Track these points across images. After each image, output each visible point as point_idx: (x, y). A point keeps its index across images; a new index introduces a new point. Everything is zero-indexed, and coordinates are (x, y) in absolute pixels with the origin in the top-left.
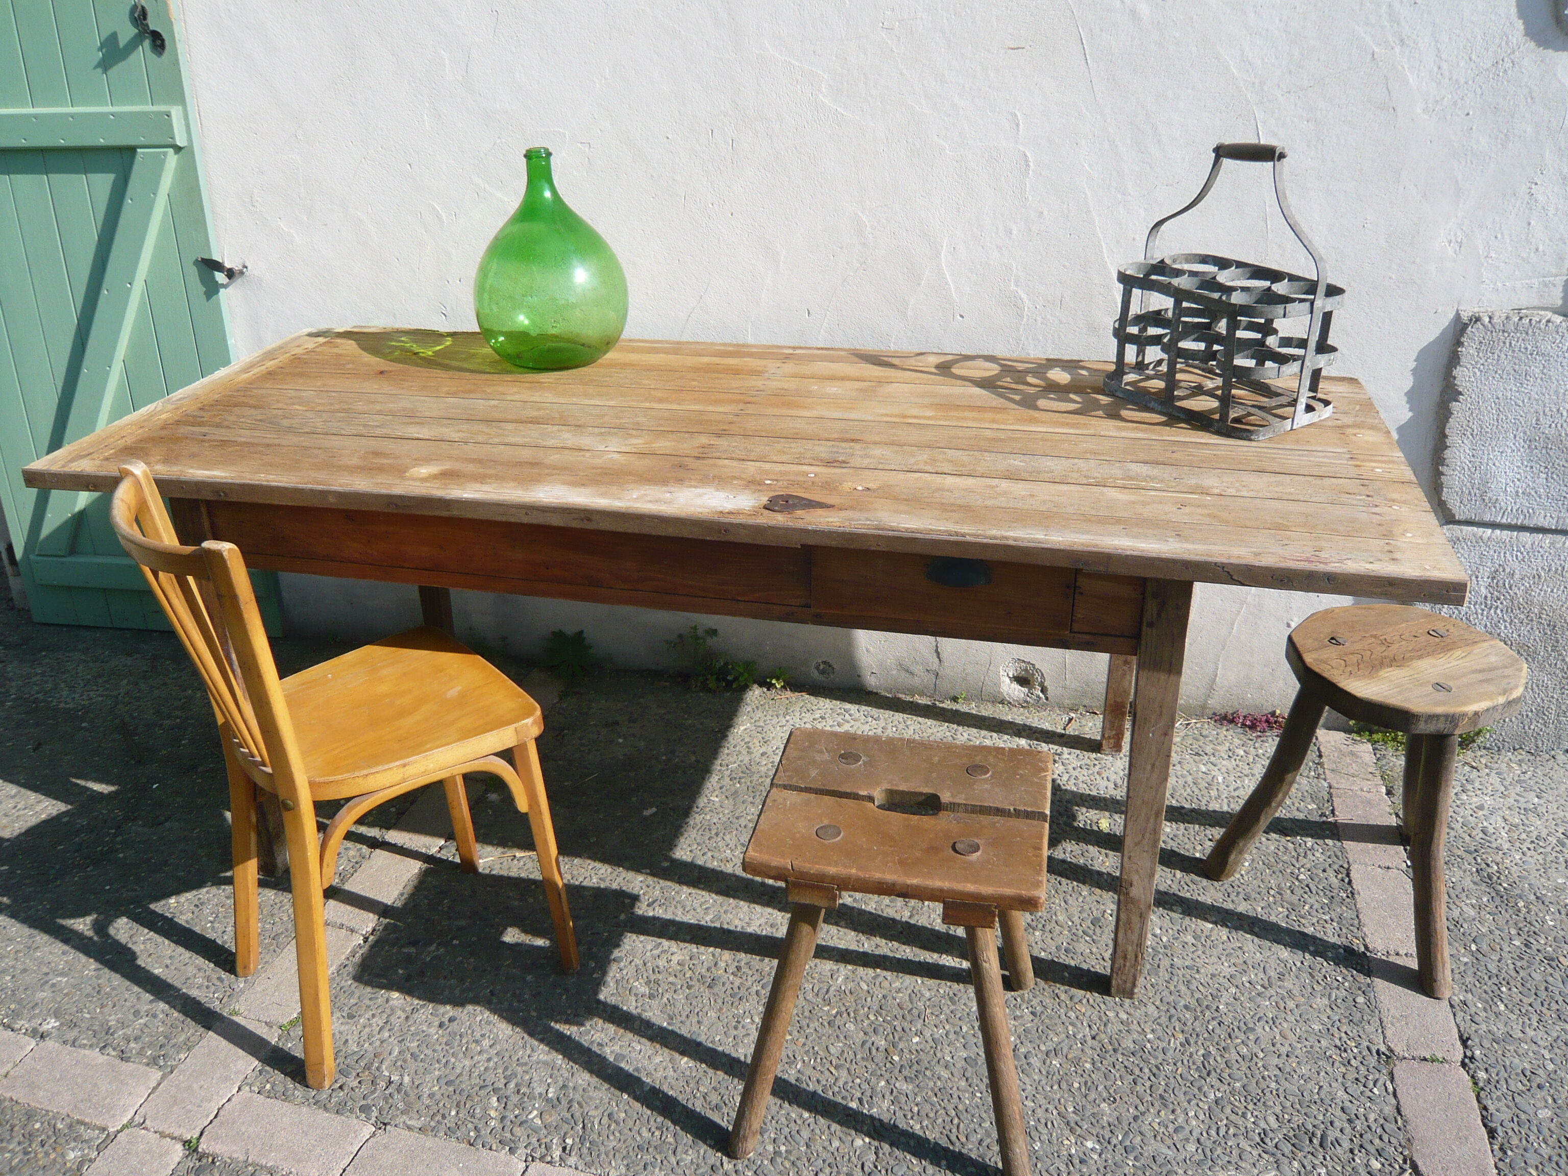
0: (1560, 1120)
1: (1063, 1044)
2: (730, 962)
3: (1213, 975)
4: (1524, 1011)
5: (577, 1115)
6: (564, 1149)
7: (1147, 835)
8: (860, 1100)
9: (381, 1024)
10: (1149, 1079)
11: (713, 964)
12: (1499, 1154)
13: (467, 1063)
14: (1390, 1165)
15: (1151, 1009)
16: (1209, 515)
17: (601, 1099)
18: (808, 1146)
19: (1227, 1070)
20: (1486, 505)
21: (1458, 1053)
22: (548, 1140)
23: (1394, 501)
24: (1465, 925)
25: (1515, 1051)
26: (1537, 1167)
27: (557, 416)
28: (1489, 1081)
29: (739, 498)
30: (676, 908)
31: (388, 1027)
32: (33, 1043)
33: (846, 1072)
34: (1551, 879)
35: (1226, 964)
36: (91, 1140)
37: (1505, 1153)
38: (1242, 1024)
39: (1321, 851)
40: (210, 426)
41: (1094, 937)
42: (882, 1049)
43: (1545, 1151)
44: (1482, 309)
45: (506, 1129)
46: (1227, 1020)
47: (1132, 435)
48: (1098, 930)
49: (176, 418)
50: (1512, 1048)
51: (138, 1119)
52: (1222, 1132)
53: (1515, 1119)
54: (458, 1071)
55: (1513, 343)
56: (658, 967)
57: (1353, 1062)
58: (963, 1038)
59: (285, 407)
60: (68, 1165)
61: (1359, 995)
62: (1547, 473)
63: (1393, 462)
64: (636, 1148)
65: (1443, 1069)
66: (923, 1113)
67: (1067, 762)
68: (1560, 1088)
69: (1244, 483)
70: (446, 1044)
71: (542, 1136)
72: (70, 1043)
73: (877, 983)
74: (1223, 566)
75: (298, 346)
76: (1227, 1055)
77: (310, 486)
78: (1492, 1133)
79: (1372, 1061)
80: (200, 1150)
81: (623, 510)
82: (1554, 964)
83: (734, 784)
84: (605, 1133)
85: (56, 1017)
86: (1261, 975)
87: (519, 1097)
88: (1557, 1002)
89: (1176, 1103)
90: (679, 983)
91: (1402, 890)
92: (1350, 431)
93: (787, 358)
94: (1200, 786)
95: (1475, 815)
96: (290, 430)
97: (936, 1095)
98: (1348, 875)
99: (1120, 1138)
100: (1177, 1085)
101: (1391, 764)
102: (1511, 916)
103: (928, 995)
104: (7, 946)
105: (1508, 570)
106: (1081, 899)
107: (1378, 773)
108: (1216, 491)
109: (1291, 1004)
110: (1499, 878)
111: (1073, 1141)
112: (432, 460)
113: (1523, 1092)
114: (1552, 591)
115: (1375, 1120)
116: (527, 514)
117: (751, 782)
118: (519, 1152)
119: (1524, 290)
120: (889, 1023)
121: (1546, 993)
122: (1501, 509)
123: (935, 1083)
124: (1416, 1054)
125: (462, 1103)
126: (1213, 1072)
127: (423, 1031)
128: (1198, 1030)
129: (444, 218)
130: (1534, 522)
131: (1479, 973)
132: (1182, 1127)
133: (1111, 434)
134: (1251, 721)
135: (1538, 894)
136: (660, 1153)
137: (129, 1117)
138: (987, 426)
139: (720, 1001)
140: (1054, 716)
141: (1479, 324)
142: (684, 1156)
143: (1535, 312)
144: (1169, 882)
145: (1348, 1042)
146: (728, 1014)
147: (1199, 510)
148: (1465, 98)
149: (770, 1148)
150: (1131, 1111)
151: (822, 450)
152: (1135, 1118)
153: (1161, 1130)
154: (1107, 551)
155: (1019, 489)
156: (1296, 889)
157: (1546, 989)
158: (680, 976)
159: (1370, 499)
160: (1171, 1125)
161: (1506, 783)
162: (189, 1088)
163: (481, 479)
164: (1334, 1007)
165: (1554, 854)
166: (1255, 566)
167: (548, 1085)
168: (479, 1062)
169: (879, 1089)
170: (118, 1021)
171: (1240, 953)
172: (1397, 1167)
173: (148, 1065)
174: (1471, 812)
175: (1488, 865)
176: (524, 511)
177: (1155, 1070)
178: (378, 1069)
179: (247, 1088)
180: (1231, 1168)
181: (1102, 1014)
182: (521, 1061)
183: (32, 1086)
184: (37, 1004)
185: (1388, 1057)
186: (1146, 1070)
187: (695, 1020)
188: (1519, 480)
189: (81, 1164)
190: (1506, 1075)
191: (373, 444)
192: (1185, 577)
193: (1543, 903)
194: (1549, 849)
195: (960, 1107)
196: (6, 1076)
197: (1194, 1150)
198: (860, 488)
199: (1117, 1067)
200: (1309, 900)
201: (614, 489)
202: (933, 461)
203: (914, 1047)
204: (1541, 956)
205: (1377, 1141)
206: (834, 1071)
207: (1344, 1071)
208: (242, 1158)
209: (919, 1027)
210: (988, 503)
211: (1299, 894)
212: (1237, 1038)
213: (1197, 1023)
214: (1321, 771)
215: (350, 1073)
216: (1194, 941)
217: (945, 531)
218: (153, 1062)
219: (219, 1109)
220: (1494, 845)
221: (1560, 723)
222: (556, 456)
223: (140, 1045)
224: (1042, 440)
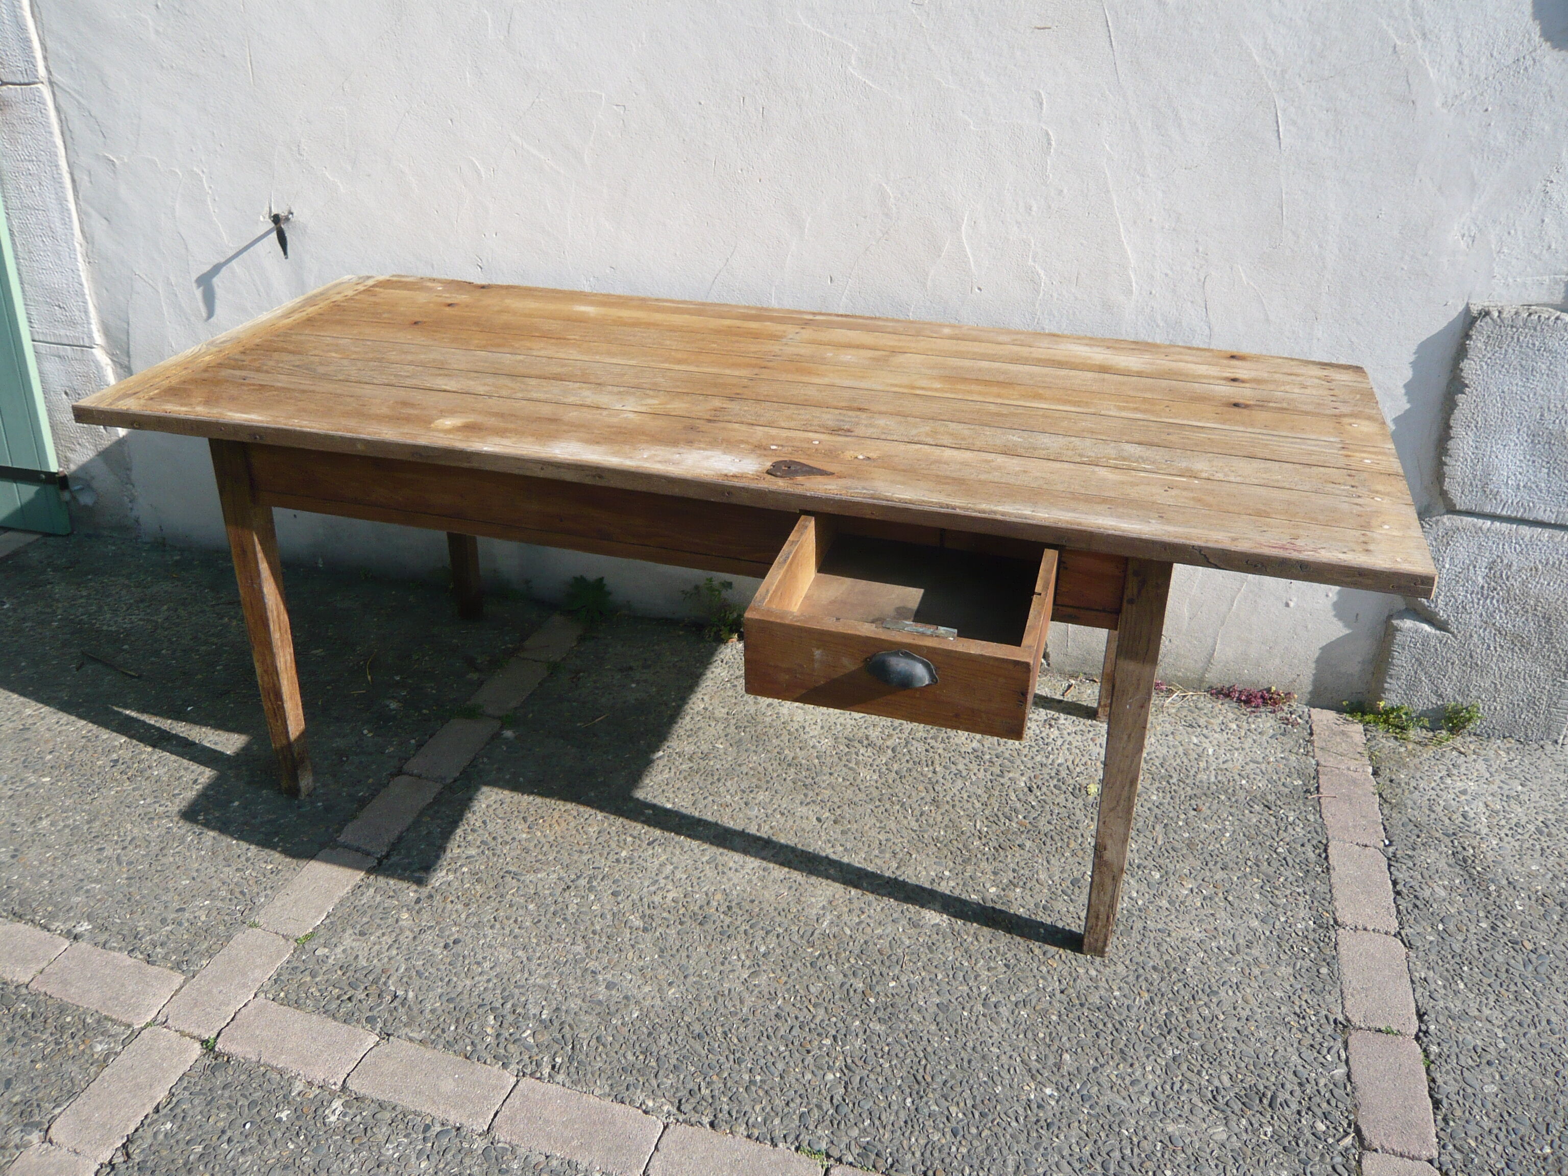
0: (1504, 1095)
1: (1032, 996)
2: (722, 901)
3: (1183, 940)
4: (1482, 991)
5: (568, 1036)
6: (553, 1067)
7: (1122, 802)
8: (835, 1037)
9: (390, 942)
10: (1112, 1033)
11: (706, 902)
12: (1441, 1124)
13: (468, 982)
14: (1335, 1128)
15: (1121, 968)
16: (1193, 499)
17: (591, 1023)
18: (782, 1077)
19: (1188, 1030)
20: (1487, 497)
21: (1413, 1026)
22: (539, 1058)
23: (1377, 492)
24: (1435, 906)
25: (1469, 1028)
26: (1476, 1138)
27: (579, 373)
28: (1440, 1055)
29: (745, 461)
30: (675, 848)
31: (397, 945)
32: (67, 944)
33: (823, 1010)
34: (1525, 865)
35: (1197, 929)
36: (117, 1034)
37: (1447, 1123)
38: (1206, 987)
39: (1301, 825)
40: (250, 370)
41: (1073, 897)
42: (859, 991)
43: (1487, 1123)
44: (1492, 304)
45: (500, 1045)
46: (1192, 983)
47: (1131, 415)
48: (1077, 891)
49: (219, 361)
50: (1466, 1025)
51: (161, 1018)
52: (1176, 1088)
53: (1461, 1092)
54: (460, 990)
55: (1521, 338)
56: (653, 903)
57: (1310, 1029)
58: (938, 984)
59: (321, 354)
60: (96, 1056)
61: (1323, 966)
62: (1549, 468)
63: (1384, 454)
64: (620, 1070)
65: (1397, 1042)
66: (893, 1053)
67: (1062, 727)
68: (1509, 1066)
69: (1233, 469)
70: (450, 964)
71: (533, 1054)
72: (101, 945)
73: (861, 929)
74: (1200, 549)
75: (339, 293)
76: (1188, 1016)
77: (340, 433)
78: (1437, 1104)
79: (1329, 1029)
80: (217, 1049)
81: (633, 470)
82: (1517, 947)
83: (739, 733)
84: (592, 1054)
85: (89, 921)
86: (1230, 942)
87: (515, 1016)
88: (1516, 984)
89: (1135, 1057)
90: (672, 918)
91: (1377, 868)
92: (1346, 420)
93: (806, 323)
94: (1190, 757)
95: (1457, 799)
96: (325, 377)
97: (907, 1037)
98: (1326, 851)
99: (1078, 1087)
100: (1138, 1041)
101: (1380, 745)
102: (1481, 900)
103: (907, 942)
104: (46, 852)
105: (1505, 561)
106: (1063, 860)
107: (1366, 753)
108: (1204, 475)
109: (1256, 971)
110: (1473, 862)
111: (1033, 1087)
112: (456, 412)
113: (1472, 1067)
114: (1549, 584)
115: (1325, 1085)
116: (542, 469)
117: (755, 731)
118: (511, 1067)
119: (1535, 287)
120: (868, 967)
121: (1506, 975)
122: (1501, 501)
123: (907, 1026)
124: (1372, 1025)
125: (461, 1020)
126: (1173, 1031)
127: (429, 951)
128: (1163, 990)
129: (483, 173)
130: (1534, 516)
131: (1443, 952)
132: (1138, 1080)
133: (1111, 413)
134: (1247, 696)
135: (1510, 880)
136: (643, 1075)
137: (153, 1016)
138: (991, 400)
139: (709, 938)
140: (1054, 682)
141: (1488, 319)
142: (665, 1080)
143: (1545, 309)
144: (1151, 848)
145: (1308, 1010)
146: (717, 950)
147: (1185, 493)
148: (1485, 94)
149: (746, 1077)
150: (1091, 1062)
151: (829, 418)
152: (1095, 1070)
153: (1118, 1083)
154: (1090, 529)
155: (1013, 464)
156: (1273, 861)
157: (1507, 971)
158: (673, 912)
159: (1354, 489)
160: (1128, 1078)
161: (1492, 770)
162: (210, 992)
163: (501, 433)
164: (1298, 976)
165: (1531, 842)
166: (1230, 551)
167: (543, 1007)
168: (479, 983)
169: (853, 1028)
170: (146, 927)
171: (1211, 919)
172: (1341, 1130)
173: (172, 969)
174: (1453, 796)
175: (1464, 849)
176: (540, 466)
177: (1118, 1026)
178: (385, 983)
179: (263, 995)
180: (1181, 1121)
181: (1073, 970)
182: (519, 983)
183: (65, 983)
184: (72, 908)
185: (1345, 1026)
186: (1110, 1025)
187: (684, 954)
188: (1520, 474)
189: (107, 1056)
190: (1457, 1050)
191: (402, 394)
192: (1164, 557)
193: (1514, 888)
194: (1527, 836)
195: (929, 1049)
196: (41, 973)
197: (1148, 1102)
198: (861, 457)
199: (1082, 1021)
200: (1285, 873)
201: (627, 448)
202: (935, 432)
203: (890, 991)
204: (1506, 939)
205: (1324, 1105)
206: (812, 1009)
207: (1300, 1037)
208: (255, 1059)
209: (896, 972)
210: (983, 477)
211: (1275, 866)
212: (1200, 1000)
213: (1163, 984)
214: (1310, 748)
215: (359, 986)
216: (1168, 905)
217: (936, 503)
218: (177, 966)
219: (235, 1014)
220: (1472, 830)
221: (1551, 714)
222: (575, 413)
223: (166, 950)
224: (1044, 416)
